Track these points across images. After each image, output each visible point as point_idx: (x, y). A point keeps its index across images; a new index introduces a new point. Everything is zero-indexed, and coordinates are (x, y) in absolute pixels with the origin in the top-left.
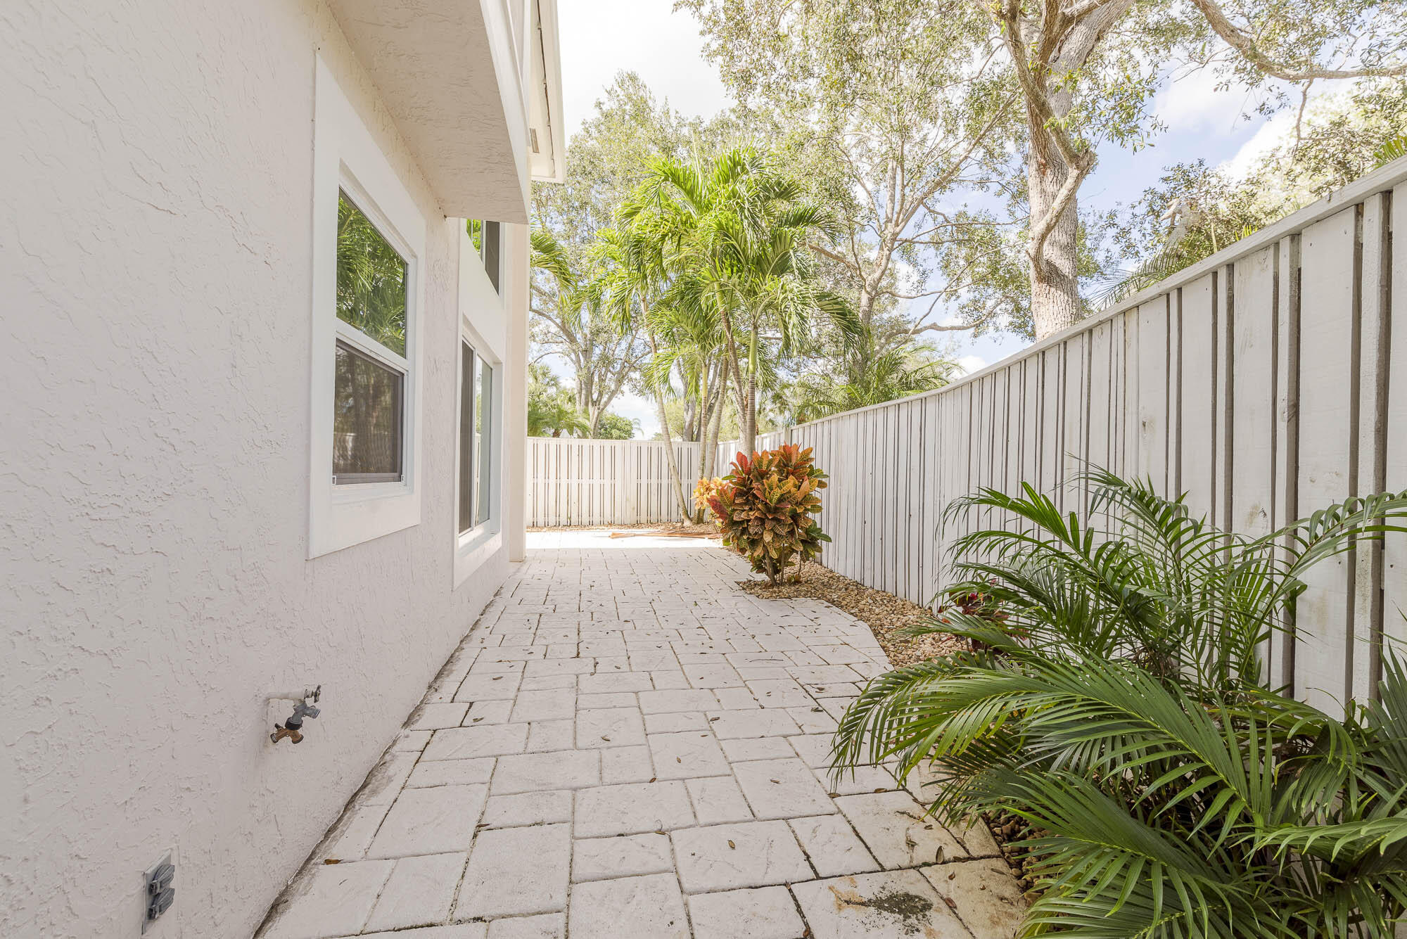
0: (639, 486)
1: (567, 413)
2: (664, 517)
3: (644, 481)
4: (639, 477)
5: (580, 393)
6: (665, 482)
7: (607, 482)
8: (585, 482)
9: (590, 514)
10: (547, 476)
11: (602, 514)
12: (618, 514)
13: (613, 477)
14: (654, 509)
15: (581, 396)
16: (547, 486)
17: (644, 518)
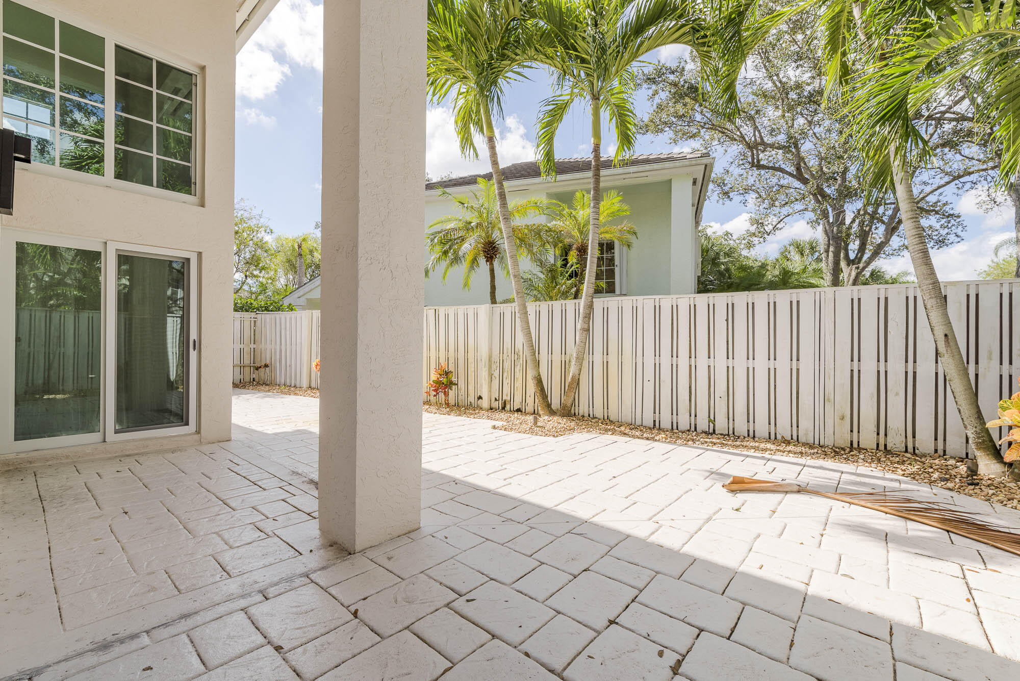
0: (855, 378)
1: (793, 274)
2: (925, 440)
3: (869, 366)
4: (856, 354)
5: (827, 251)
6: (926, 369)
7: (783, 364)
8: (740, 364)
9: (750, 416)
10: (674, 353)
11: (773, 418)
12: (806, 424)
13: (796, 355)
14: (896, 420)
15: (828, 256)
16: (674, 369)
17: (868, 438)
